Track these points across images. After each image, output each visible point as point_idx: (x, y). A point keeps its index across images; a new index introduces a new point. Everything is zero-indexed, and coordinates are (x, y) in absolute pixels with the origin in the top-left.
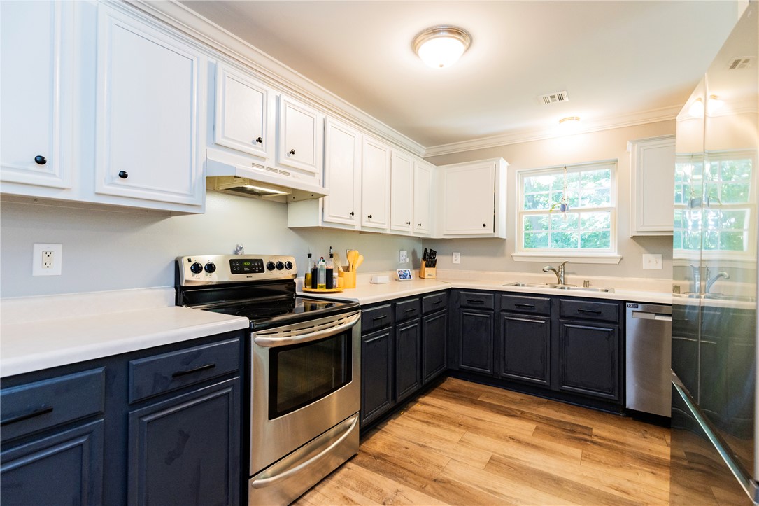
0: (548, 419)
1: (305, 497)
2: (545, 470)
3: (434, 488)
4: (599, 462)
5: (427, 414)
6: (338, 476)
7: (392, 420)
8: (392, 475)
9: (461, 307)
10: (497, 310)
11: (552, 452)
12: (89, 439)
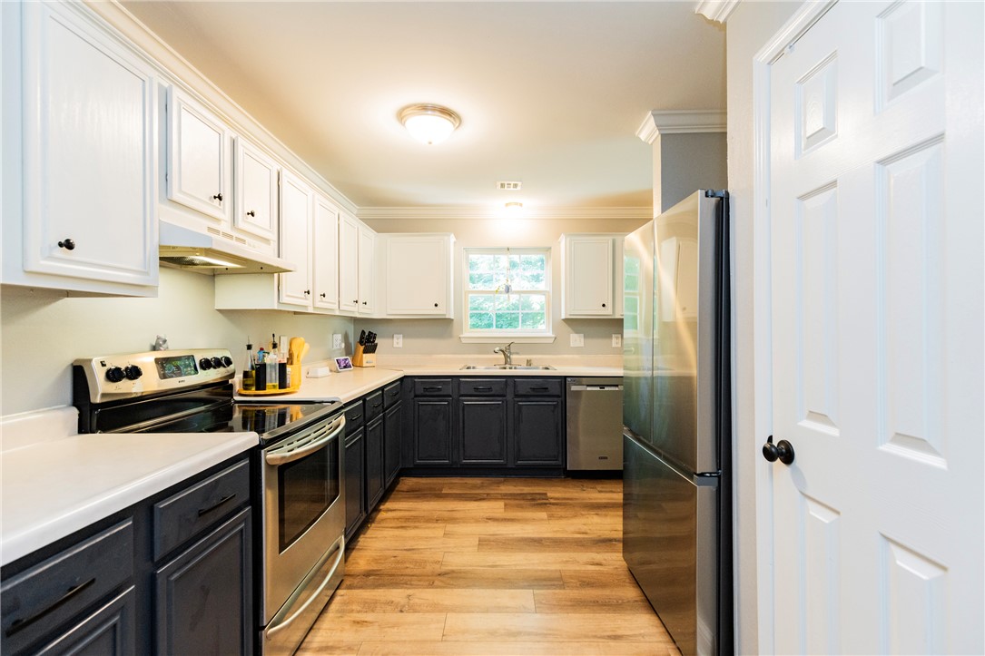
0: (511, 494)
1: (307, 640)
2: (526, 536)
3: (442, 581)
4: (561, 518)
5: (398, 519)
6: (333, 607)
7: (362, 536)
8: (395, 585)
9: (416, 396)
10: (455, 396)
11: (525, 521)
12: (122, 616)
